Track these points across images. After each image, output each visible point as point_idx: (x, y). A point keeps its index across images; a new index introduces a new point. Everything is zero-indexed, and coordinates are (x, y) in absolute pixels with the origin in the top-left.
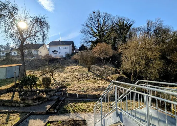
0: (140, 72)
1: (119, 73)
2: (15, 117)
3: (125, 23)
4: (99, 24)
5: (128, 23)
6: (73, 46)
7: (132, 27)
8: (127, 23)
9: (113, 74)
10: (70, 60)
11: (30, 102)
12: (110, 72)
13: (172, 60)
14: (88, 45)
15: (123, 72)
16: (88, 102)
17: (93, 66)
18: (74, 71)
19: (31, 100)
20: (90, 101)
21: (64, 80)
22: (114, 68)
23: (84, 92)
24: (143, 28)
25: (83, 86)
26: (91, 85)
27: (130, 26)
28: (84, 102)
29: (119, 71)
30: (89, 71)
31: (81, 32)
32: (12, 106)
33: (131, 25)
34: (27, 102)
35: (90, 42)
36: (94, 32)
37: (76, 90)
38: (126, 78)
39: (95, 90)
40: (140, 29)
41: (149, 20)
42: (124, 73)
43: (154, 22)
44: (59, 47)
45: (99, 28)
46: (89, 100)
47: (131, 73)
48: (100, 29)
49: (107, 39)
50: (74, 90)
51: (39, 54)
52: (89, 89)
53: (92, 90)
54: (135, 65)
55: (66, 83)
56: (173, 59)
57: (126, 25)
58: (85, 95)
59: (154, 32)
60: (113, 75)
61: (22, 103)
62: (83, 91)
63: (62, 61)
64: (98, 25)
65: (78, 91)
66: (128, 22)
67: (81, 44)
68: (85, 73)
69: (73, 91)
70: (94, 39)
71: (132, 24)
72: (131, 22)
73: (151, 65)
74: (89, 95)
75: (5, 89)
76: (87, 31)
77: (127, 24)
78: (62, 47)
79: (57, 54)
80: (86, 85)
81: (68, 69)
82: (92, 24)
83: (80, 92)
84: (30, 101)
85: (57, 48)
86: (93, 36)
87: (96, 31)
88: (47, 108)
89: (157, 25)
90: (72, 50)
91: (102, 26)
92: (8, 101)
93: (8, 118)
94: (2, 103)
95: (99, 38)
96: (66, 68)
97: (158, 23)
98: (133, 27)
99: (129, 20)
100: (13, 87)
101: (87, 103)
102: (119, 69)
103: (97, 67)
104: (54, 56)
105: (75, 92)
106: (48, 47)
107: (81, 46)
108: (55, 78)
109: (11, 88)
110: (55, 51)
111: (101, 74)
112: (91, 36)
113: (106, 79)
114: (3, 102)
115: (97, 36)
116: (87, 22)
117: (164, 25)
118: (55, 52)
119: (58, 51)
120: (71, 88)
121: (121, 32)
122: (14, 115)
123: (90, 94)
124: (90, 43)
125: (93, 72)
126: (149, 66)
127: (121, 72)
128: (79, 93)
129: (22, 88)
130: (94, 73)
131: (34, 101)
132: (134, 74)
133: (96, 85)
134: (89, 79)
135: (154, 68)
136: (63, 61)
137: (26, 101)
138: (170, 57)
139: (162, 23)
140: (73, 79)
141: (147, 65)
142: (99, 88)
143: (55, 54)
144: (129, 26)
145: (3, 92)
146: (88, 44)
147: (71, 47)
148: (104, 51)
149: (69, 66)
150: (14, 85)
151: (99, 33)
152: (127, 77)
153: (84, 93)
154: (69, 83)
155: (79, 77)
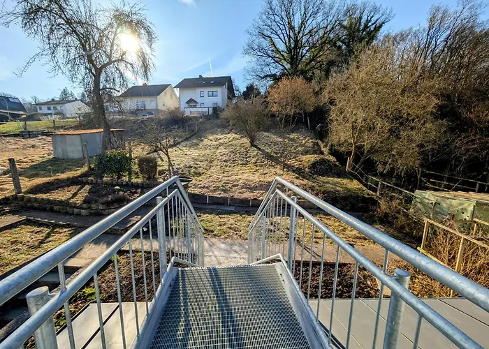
0: (373, 150)
1: (322, 153)
2: (62, 234)
3: (363, 21)
4: (292, 28)
5: (373, 20)
6: (231, 89)
7: (382, 30)
8: (370, 21)
9: (306, 153)
10: (219, 122)
11: (101, 207)
12: (300, 149)
13: (475, 120)
14: (263, 86)
15: (331, 149)
16: (225, 214)
17: (266, 134)
18: (220, 145)
19: (103, 204)
20: (230, 213)
21: (191, 163)
22: (312, 139)
23: (225, 191)
24: (415, 33)
25: (226, 178)
26: (245, 176)
27: (378, 28)
28: (218, 214)
29: (322, 146)
30: (253, 145)
31: (246, 52)
32: (67, 213)
33: (380, 26)
34: (94, 206)
35: (267, 76)
36: (278, 51)
37: (207, 188)
38: (335, 165)
39: (249, 188)
40: (408, 36)
41: (437, 5)
42: (333, 152)
43: (451, 10)
44: (198, 90)
45: (289, 39)
46: (232, 209)
47: (349, 153)
48: (292, 41)
49: (308, 67)
50: (204, 187)
51: (161, 107)
52: (237, 185)
53: (242, 187)
54: (361, 132)
55: (193, 170)
56: (479, 116)
57: (366, 26)
58: (225, 199)
59: (446, 44)
60: (304, 157)
61: (84, 209)
62: (223, 190)
63: (200, 123)
64: (288, 31)
65: (212, 188)
66: (372, 17)
67: (247, 83)
68: (243, 150)
69: (201, 188)
70: (276, 70)
71: (383, 23)
72: (383, 15)
73: (403, 134)
74: (232, 199)
75: (68, 179)
76: (261, 49)
77: (370, 24)
78: (206, 90)
79: (195, 106)
80: (233, 178)
81: (210, 140)
82: (273, 27)
83: (215, 191)
84: (100, 205)
85: (194, 94)
86: (273, 61)
87: (281, 47)
88: (130, 221)
89: (459, 21)
90: (229, 98)
91: (299, 32)
92: (61, 202)
93: (48, 235)
94: (48, 207)
95: (288, 66)
96: (206, 137)
97: (466, 13)
98: (386, 32)
99: (375, 10)
100: (84, 175)
101: (223, 216)
102: (323, 142)
103: (273, 136)
104: (188, 112)
105: (204, 191)
106: (177, 91)
107: (247, 88)
108: (174, 159)
109: (80, 176)
110: (191, 101)
111: (277, 153)
112: (269, 60)
113: (286, 164)
114: (51, 204)
115: (285, 60)
116: (260, 23)
117: (482, 18)
118: (191, 103)
119: (199, 100)
120: (200, 181)
121: (348, 46)
122: (60, 231)
123: (237, 196)
124: (268, 79)
125: (259, 149)
126: (398, 137)
127: (326, 150)
128: (211, 194)
129: (101, 178)
130: (262, 151)
131: (108, 206)
132: (355, 154)
133: (256, 178)
134: (247, 164)
135: (410, 140)
136: (204, 123)
137: (92, 206)
138: (471, 113)
139: (478, 11)
140: (211, 162)
141: (394, 133)
142: (261, 185)
143: (191, 107)
144: (375, 28)
145: (64, 184)
146: (263, 82)
147: (226, 90)
148: (294, 98)
149: (213, 134)
150: (87, 171)
151: (289, 51)
152: (338, 160)
153: (223, 195)
154: (200, 170)
155: (227, 158)
